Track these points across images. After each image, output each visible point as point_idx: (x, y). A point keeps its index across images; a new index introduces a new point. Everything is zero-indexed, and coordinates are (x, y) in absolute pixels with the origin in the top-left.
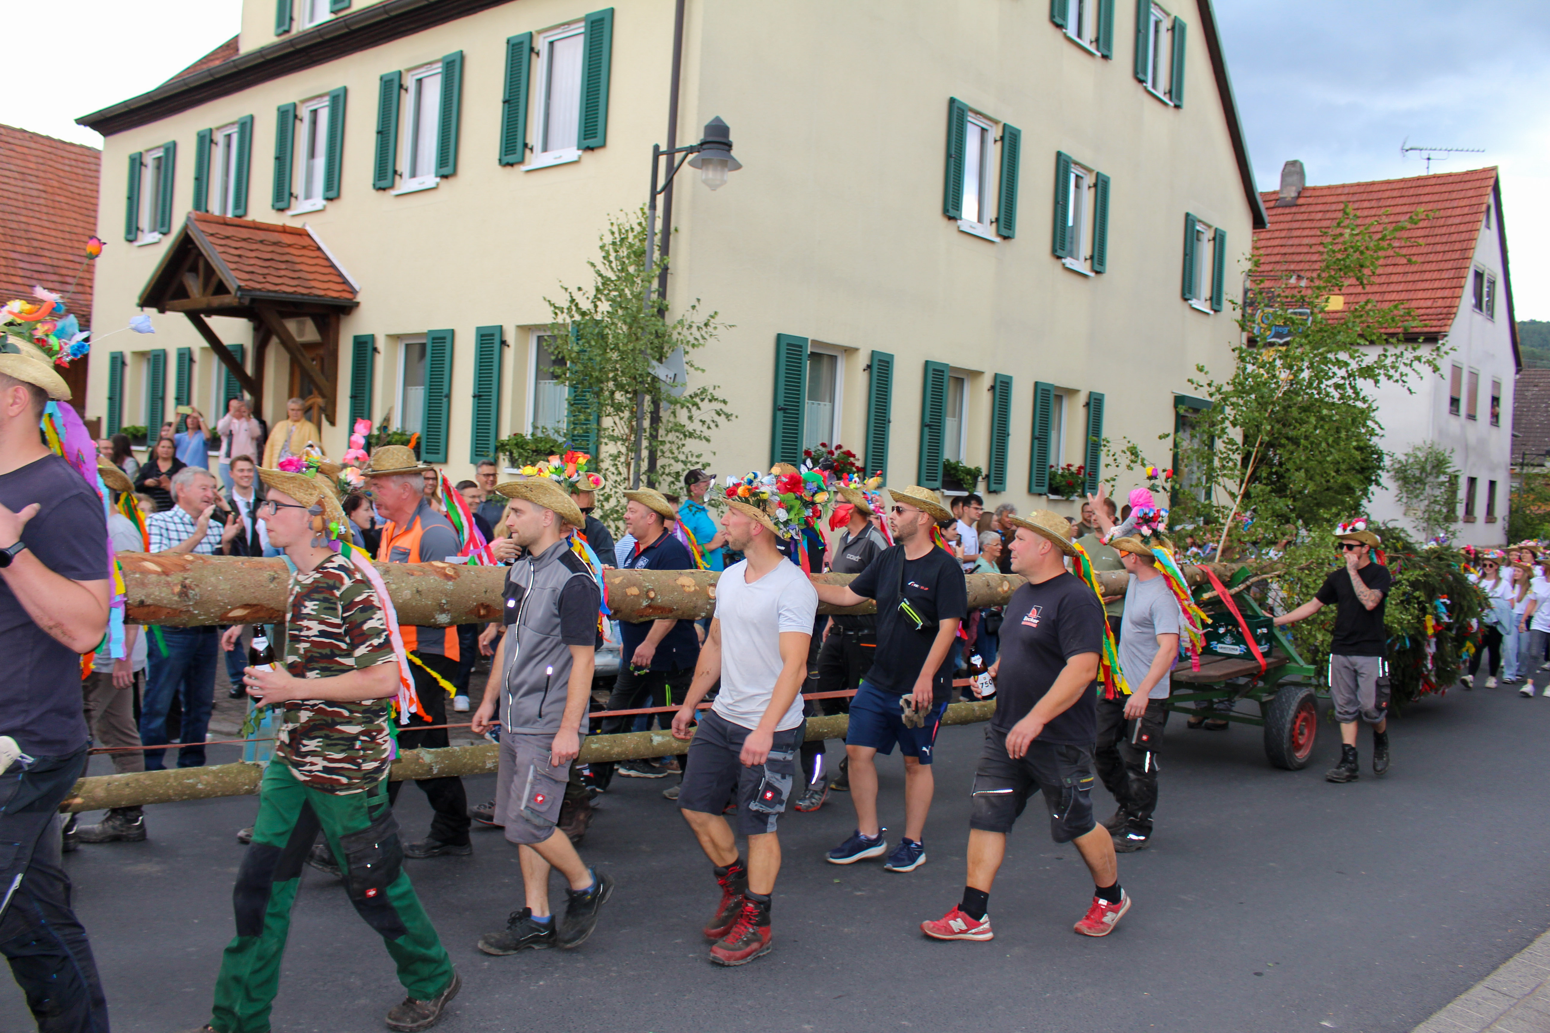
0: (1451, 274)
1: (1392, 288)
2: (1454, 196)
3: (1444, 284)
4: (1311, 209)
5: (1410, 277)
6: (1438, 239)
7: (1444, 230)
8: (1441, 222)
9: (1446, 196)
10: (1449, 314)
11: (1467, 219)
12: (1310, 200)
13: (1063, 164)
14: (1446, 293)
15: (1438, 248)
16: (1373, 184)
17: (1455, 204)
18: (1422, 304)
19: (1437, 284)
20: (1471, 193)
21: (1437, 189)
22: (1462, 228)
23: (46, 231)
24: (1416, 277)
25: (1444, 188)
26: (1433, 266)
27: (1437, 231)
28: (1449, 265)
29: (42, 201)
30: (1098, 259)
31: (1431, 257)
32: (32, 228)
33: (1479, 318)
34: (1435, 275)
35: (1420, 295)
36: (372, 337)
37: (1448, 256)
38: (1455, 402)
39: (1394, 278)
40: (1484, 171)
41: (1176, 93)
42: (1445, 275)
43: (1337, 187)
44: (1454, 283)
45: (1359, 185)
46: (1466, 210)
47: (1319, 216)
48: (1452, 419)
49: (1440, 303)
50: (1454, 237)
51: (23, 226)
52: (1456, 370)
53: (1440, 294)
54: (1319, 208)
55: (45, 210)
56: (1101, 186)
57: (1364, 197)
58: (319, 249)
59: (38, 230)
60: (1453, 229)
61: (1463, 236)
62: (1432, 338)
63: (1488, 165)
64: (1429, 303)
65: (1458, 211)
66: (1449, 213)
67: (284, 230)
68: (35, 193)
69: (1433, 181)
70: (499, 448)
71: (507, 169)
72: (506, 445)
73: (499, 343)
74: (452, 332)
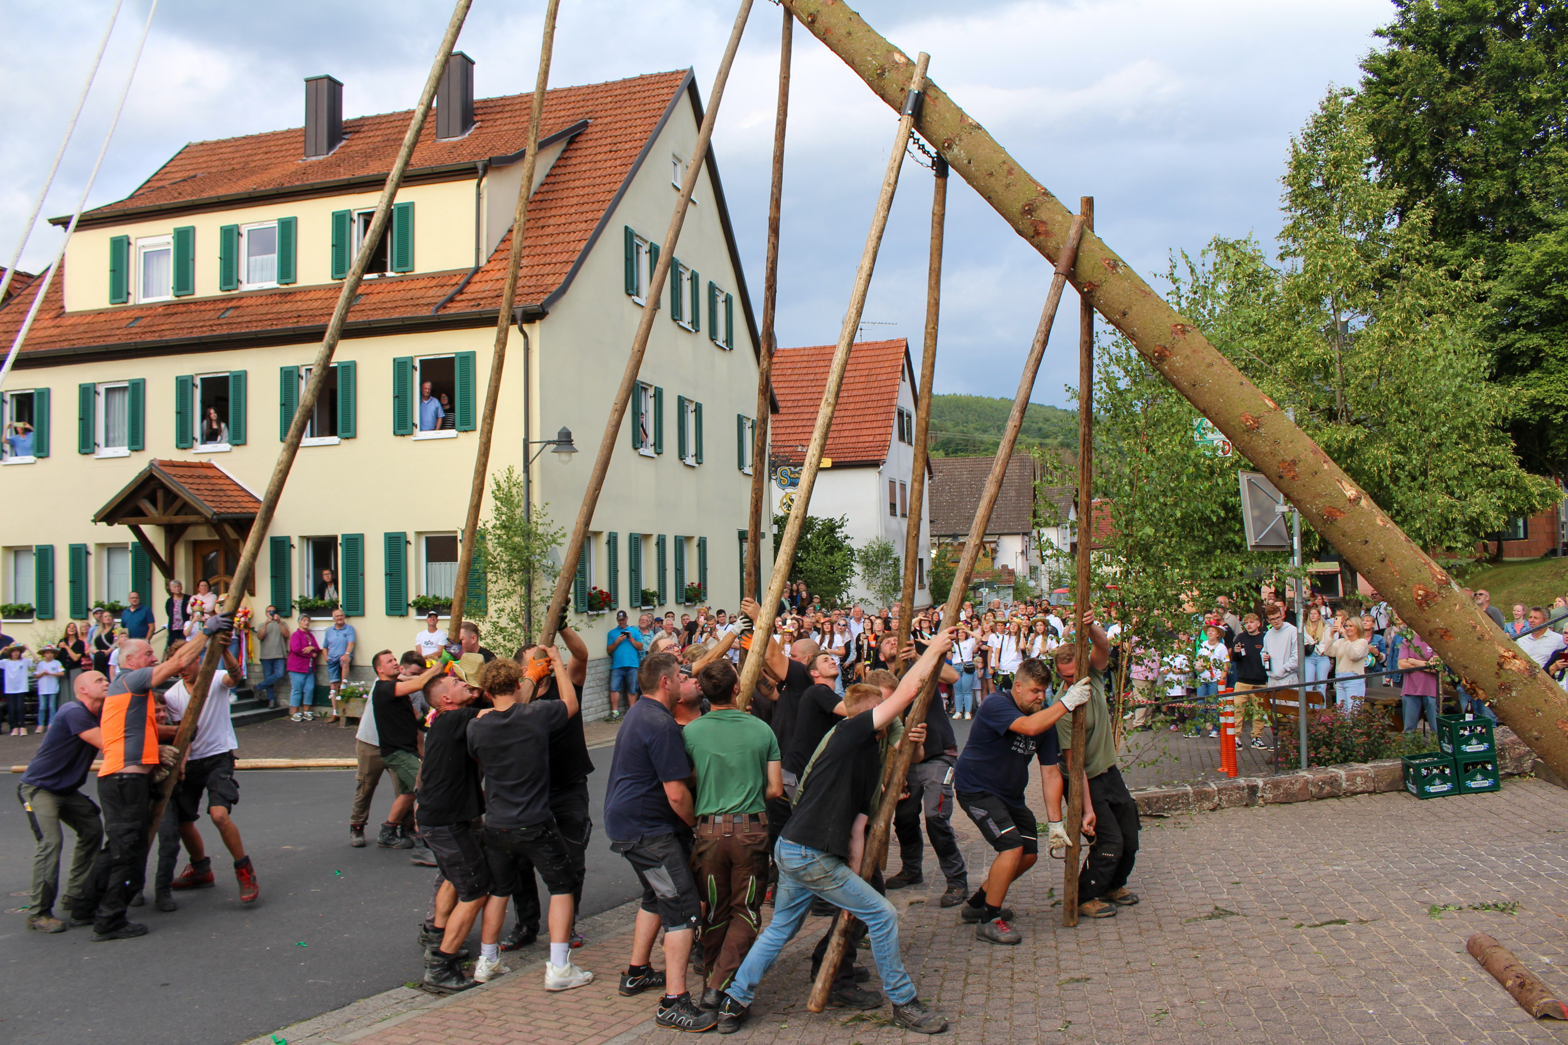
0: (883, 417)
1: (845, 427)
2: (880, 359)
3: (879, 424)
4: (783, 366)
5: (856, 419)
6: (872, 391)
7: (875, 384)
8: (874, 378)
9: (875, 359)
10: (885, 446)
11: (890, 376)
12: (782, 359)
13: (682, 402)
14: (882, 431)
15: (874, 397)
16: (825, 348)
17: (881, 365)
18: (867, 439)
19: (875, 424)
20: (891, 357)
21: (869, 353)
22: (888, 383)
24: (861, 419)
25: (873, 353)
26: (871, 411)
27: (871, 385)
28: (882, 410)
30: (699, 455)
31: (869, 404)
33: (903, 445)
34: (873, 418)
35: (865, 432)
36: (289, 538)
37: (880, 404)
38: (893, 506)
39: (846, 420)
40: (898, 341)
41: (729, 341)
42: (880, 418)
43: (800, 350)
44: (886, 423)
45: (815, 348)
46: (889, 370)
47: (789, 372)
48: (892, 518)
49: (878, 438)
50: (883, 390)
52: (892, 483)
53: (877, 431)
54: (788, 365)
56: (698, 409)
57: (819, 357)
58: (228, 477)
60: (882, 384)
61: (889, 389)
62: (875, 464)
63: (901, 336)
64: (871, 438)
65: (884, 371)
66: (878, 371)
67: (202, 466)
69: (865, 347)
70: (409, 605)
71: (399, 438)
72: (415, 603)
73: (403, 543)
74: (362, 535)
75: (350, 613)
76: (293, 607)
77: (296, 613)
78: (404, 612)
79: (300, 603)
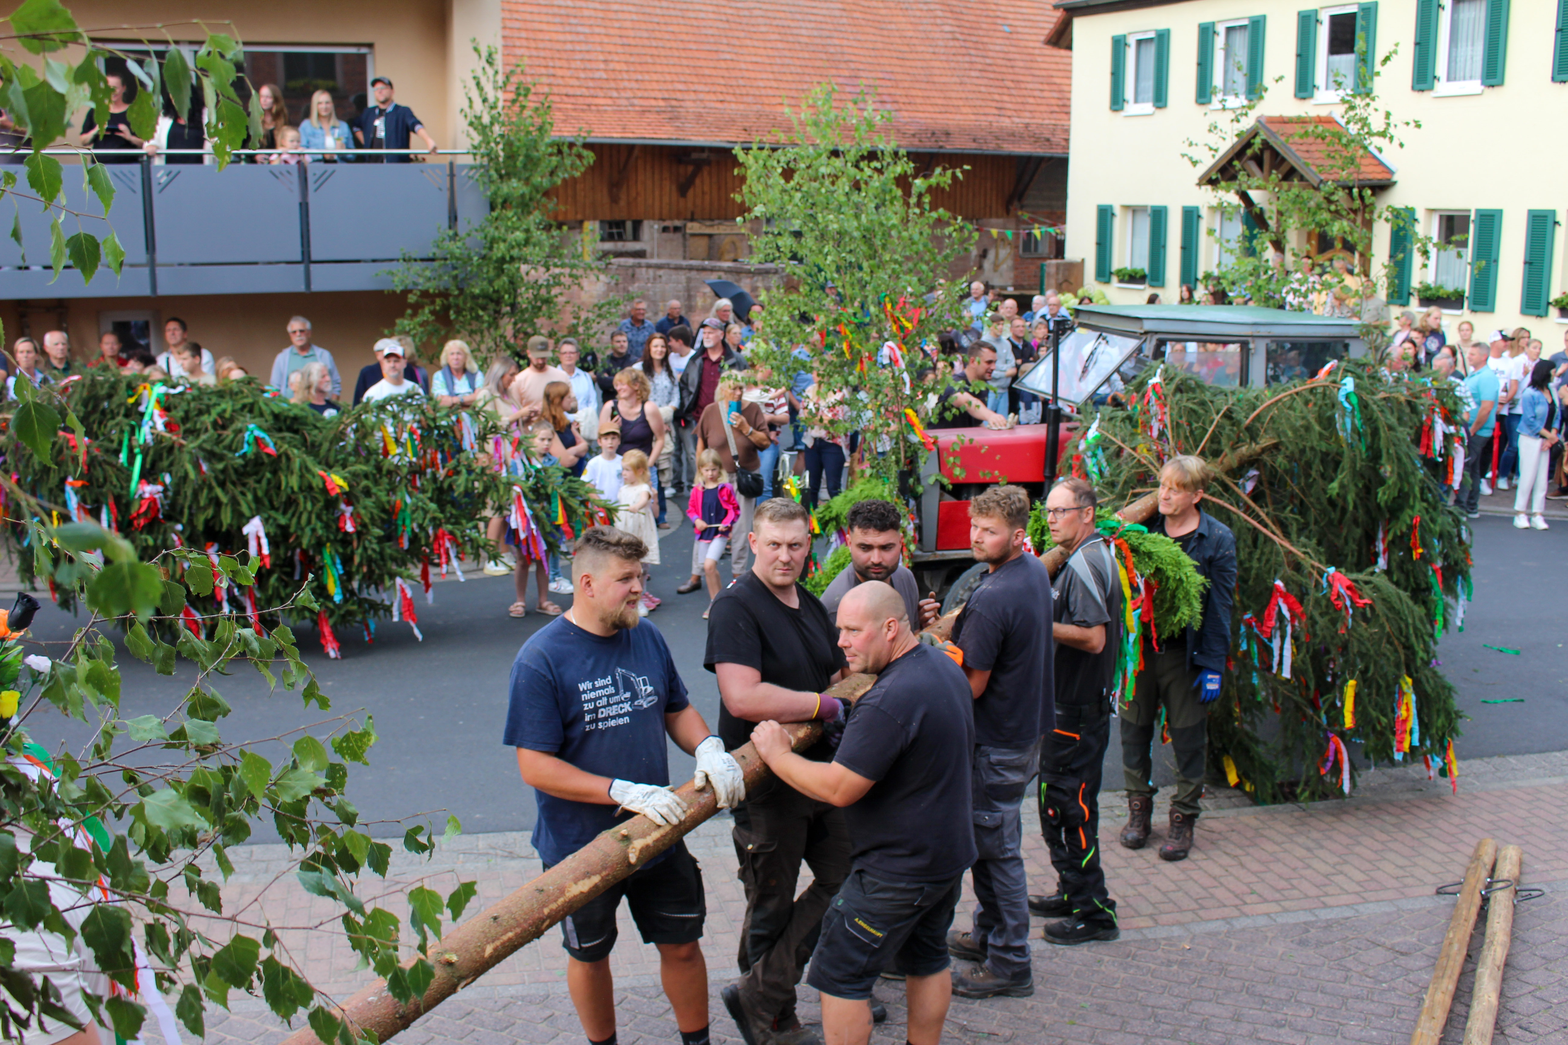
23: (856, 51)
29: (844, 21)
32: (846, 50)
36: (1414, 209)
51: (839, 49)
55: (849, 29)
59: (850, 51)
67: (1320, 120)
68: (837, 13)
70: (1549, 304)
71: (1558, 85)
72: (1557, 302)
73: (1550, 223)
74: (1500, 212)
75: (1476, 307)
76: (1410, 294)
77: (1414, 302)
78: (1542, 312)
79: (1419, 291)
